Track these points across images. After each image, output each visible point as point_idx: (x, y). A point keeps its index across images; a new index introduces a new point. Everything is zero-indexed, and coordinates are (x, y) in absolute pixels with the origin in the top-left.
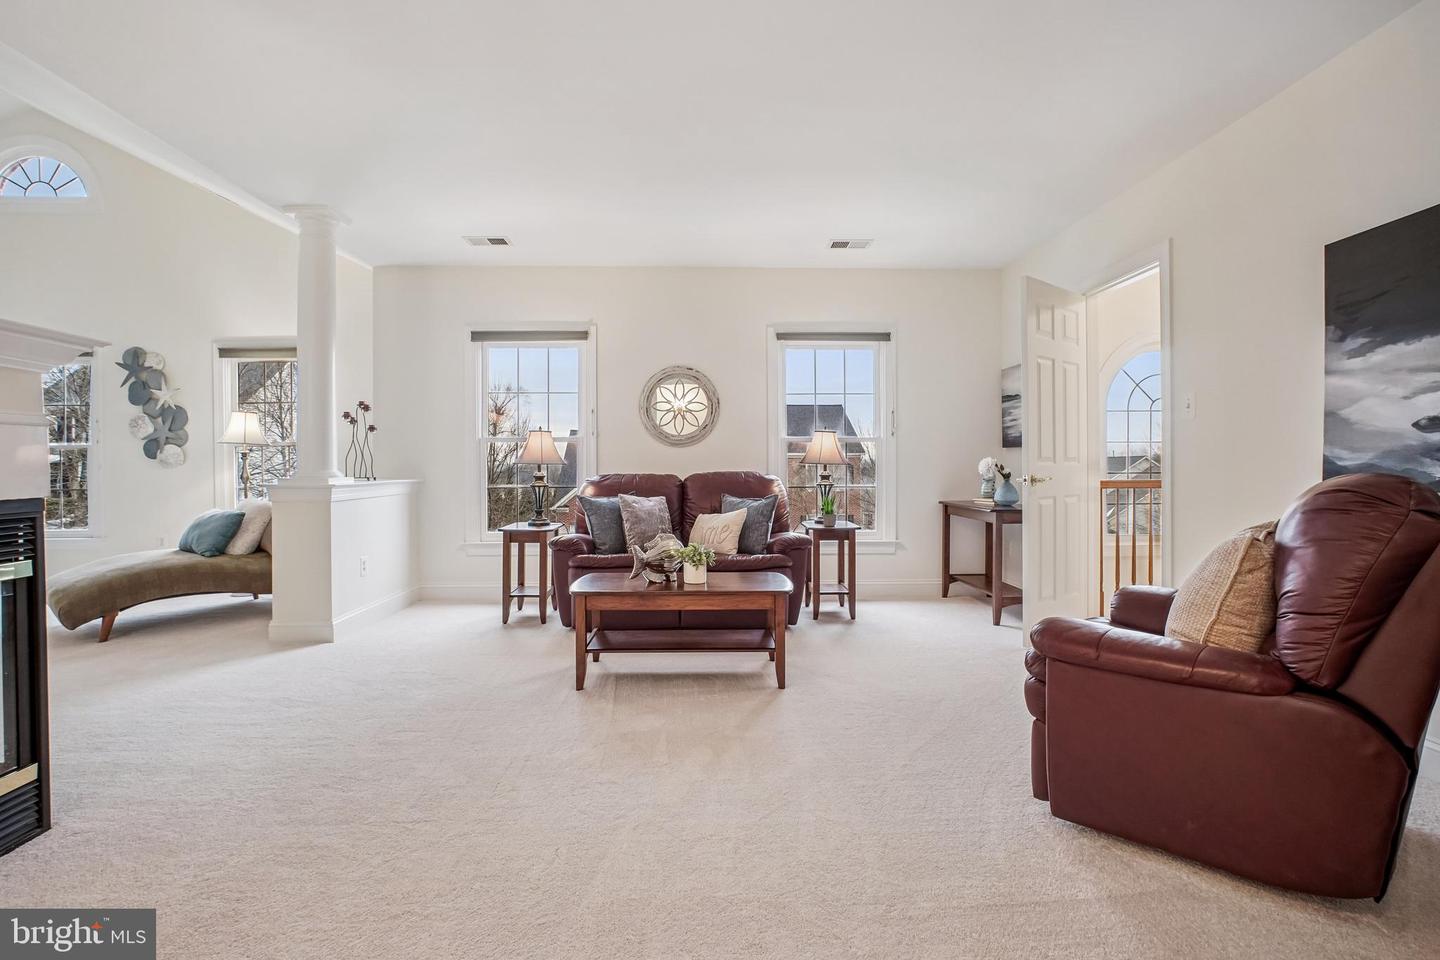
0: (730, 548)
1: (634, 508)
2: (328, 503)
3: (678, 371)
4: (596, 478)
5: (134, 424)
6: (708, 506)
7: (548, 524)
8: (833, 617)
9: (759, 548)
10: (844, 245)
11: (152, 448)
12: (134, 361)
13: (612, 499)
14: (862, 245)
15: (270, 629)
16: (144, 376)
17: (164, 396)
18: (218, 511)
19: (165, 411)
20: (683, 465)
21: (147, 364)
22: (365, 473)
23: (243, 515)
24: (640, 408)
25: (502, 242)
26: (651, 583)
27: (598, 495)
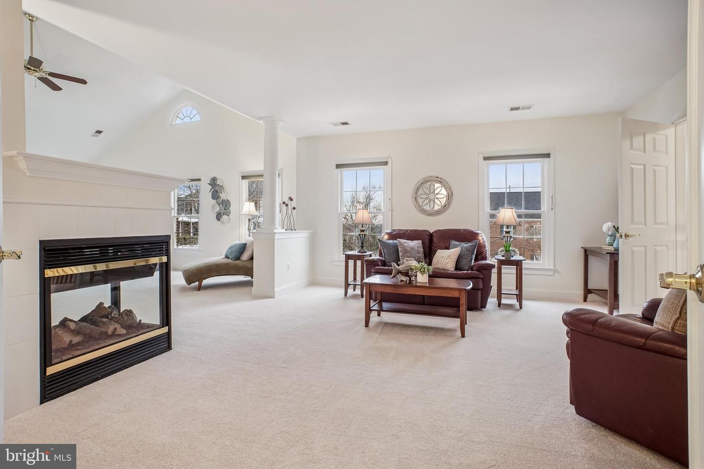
0: (450, 266)
1: (404, 245)
2: (274, 239)
3: (432, 178)
4: (389, 231)
5: (213, 207)
6: (444, 246)
7: (366, 252)
8: (510, 307)
9: (466, 268)
10: (518, 109)
11: (219, 217)
12: (213, 182)
13: (395, 241)
14: (529, 108)
15: (252, 291)
16: (217, 188)
17: (223, 196)
18: (238, 242)
19: (223, 201)
20: (432, 225)
21: (217, 184)
22: (291, 228)
23: (246, 244)
24: (413, 197)
25: (346, 123)
26: (402, 281)
27: (389, 239)
